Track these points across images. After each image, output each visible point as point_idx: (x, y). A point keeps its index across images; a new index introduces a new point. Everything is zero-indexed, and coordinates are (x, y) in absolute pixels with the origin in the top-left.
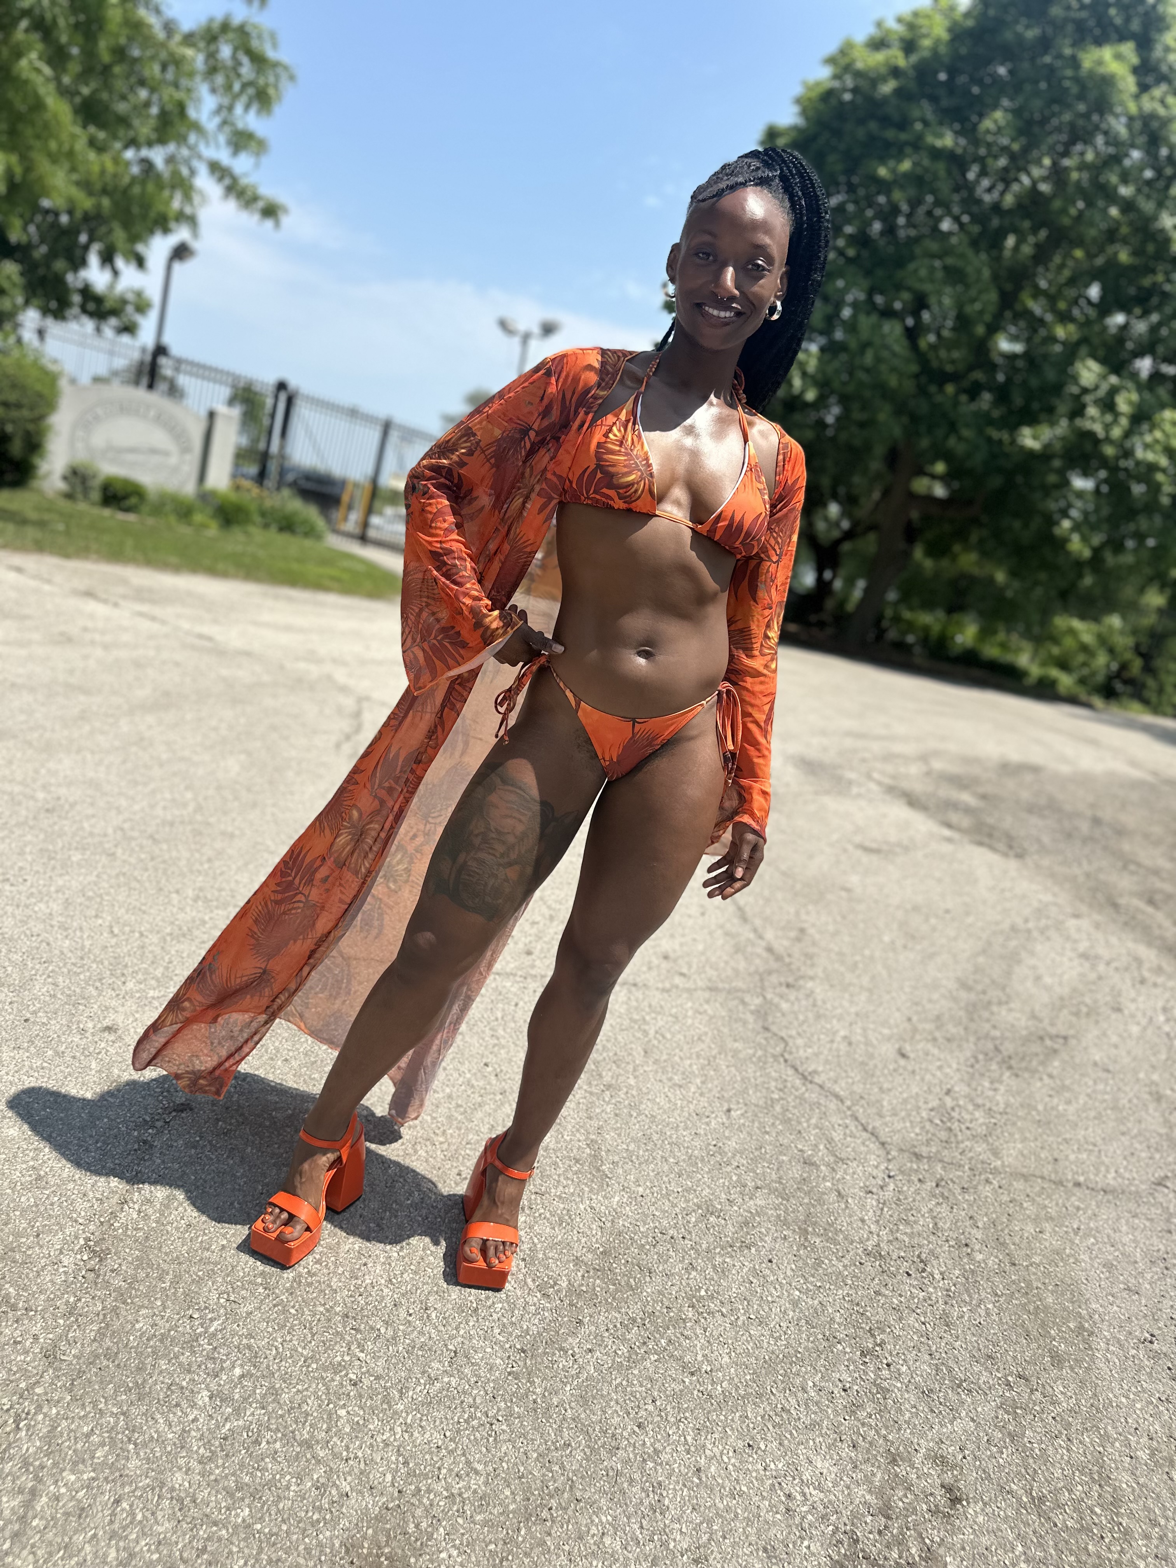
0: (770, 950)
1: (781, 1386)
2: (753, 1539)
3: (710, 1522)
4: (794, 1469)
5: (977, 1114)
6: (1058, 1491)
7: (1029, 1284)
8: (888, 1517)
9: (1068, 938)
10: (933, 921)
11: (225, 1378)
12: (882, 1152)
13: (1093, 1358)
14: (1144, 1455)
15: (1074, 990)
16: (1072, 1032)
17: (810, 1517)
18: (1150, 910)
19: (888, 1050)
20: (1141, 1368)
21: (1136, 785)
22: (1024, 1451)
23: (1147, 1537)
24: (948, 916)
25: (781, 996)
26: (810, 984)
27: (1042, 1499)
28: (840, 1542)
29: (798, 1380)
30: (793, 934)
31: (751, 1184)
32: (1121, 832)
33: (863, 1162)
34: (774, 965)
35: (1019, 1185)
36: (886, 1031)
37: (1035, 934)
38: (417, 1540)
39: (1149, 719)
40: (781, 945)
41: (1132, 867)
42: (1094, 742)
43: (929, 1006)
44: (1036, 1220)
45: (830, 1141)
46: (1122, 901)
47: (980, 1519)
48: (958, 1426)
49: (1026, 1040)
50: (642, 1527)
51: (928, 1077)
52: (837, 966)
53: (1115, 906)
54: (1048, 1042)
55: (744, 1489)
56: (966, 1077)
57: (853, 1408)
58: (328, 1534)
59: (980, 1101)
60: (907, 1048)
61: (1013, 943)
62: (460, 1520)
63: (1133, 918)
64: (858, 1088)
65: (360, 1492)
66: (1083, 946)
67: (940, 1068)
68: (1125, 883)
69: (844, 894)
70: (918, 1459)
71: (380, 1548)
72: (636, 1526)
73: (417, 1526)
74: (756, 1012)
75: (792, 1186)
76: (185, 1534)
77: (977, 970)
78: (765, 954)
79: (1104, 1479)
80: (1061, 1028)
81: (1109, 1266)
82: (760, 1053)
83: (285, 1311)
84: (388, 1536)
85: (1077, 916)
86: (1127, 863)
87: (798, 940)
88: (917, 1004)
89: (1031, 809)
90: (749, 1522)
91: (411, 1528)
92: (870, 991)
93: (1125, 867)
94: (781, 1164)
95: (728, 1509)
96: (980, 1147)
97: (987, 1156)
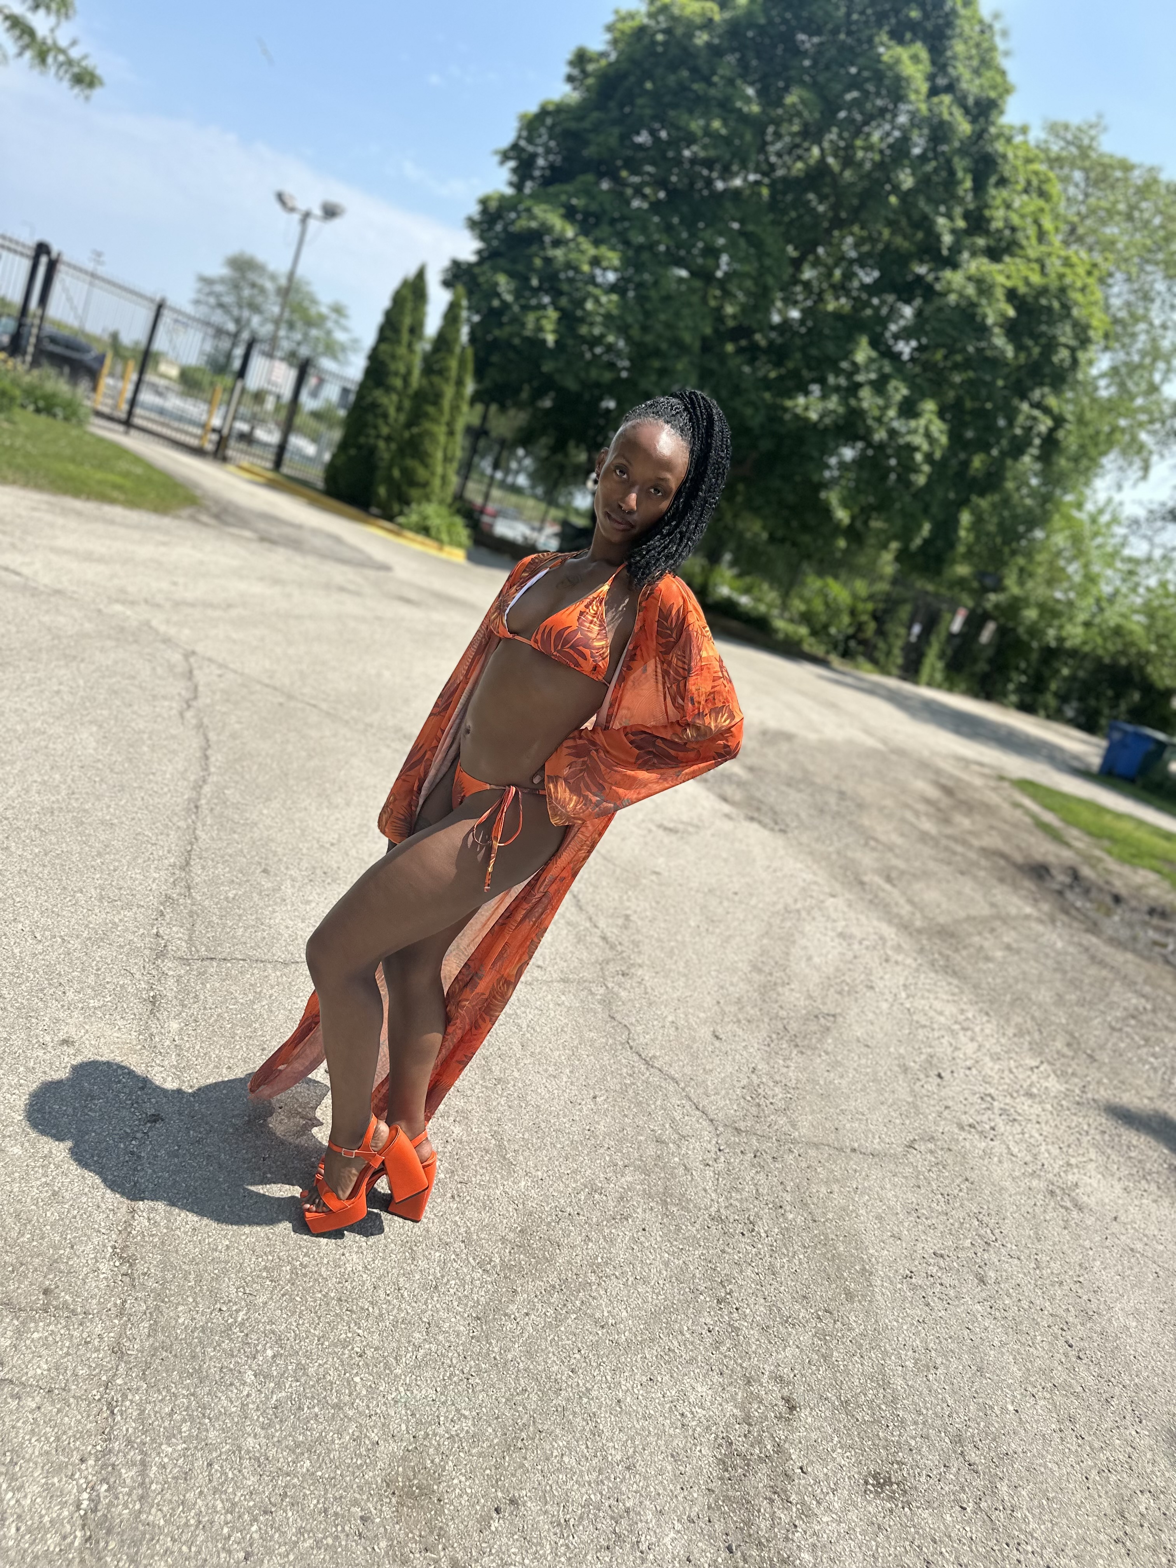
0: (604, 938)
4: (683, 1395)
5: (777, 1090)
7: (826, 1237)
8: (750, 1424)
9: (828, 918)
10: (726, 904)
12: (711, 1128)
13: (873, 1293)
14: (910, 1364)
15: (837, 969)
16: (839, 1010)
17: (698, 1429)
18: (888, 887)
19: (705, 1032)
20: (905, 1298)
21: (869, 754)
22: (834, 1368)
24: (737, 898)
25: (620, 985)
26: (640, 972)
29: (677, 1327)
30: (620, 921)
31: (620, 1163)
32: (861, 806)
33: (699, 1139)
34: (610, 954)
35: (812, 1153)
36: (702, 1015)
37: (804, 914)
39: (876, 678)
40: (612, 933)
41: (872, 843)
43: (731, 989)
44: (827, 1183)
45: (673, 1120)
46: (866, 879)
47: (809, 1420)
48: (788, 1352)
49: (806, 1020)
51: (738, 1057)
52: (658, 952)
53: (862, 883)
54: (822, 1021)
55: (652, 1412)
56: (765, 1055)
57: (717, 1345)
59: (777, 1078)
60: (719, 1030)
61: (788, 924)
63: (876, 896)
64: (688, 1070)
66: (840, 926)
67: (745, 1047)
68: (867, 860)
69: (654, 877)
70: (764, 1379)
73: (433, 1462)
74: (601, 1002)
75: (650, 1163)
77: (764, 952)
78: (601, 943)
80: (830, 1008)
81: (879, 1218)
82: (611, 1041)
85: (833, 895)
86: (868, 839)
87: (626, 927)
88: (722, 987)
91: (429, 1464)
92: (685, 975)
93: (866, 844)
94: (640, 1142)
96: (782, 1120)
97: (787, 1128)
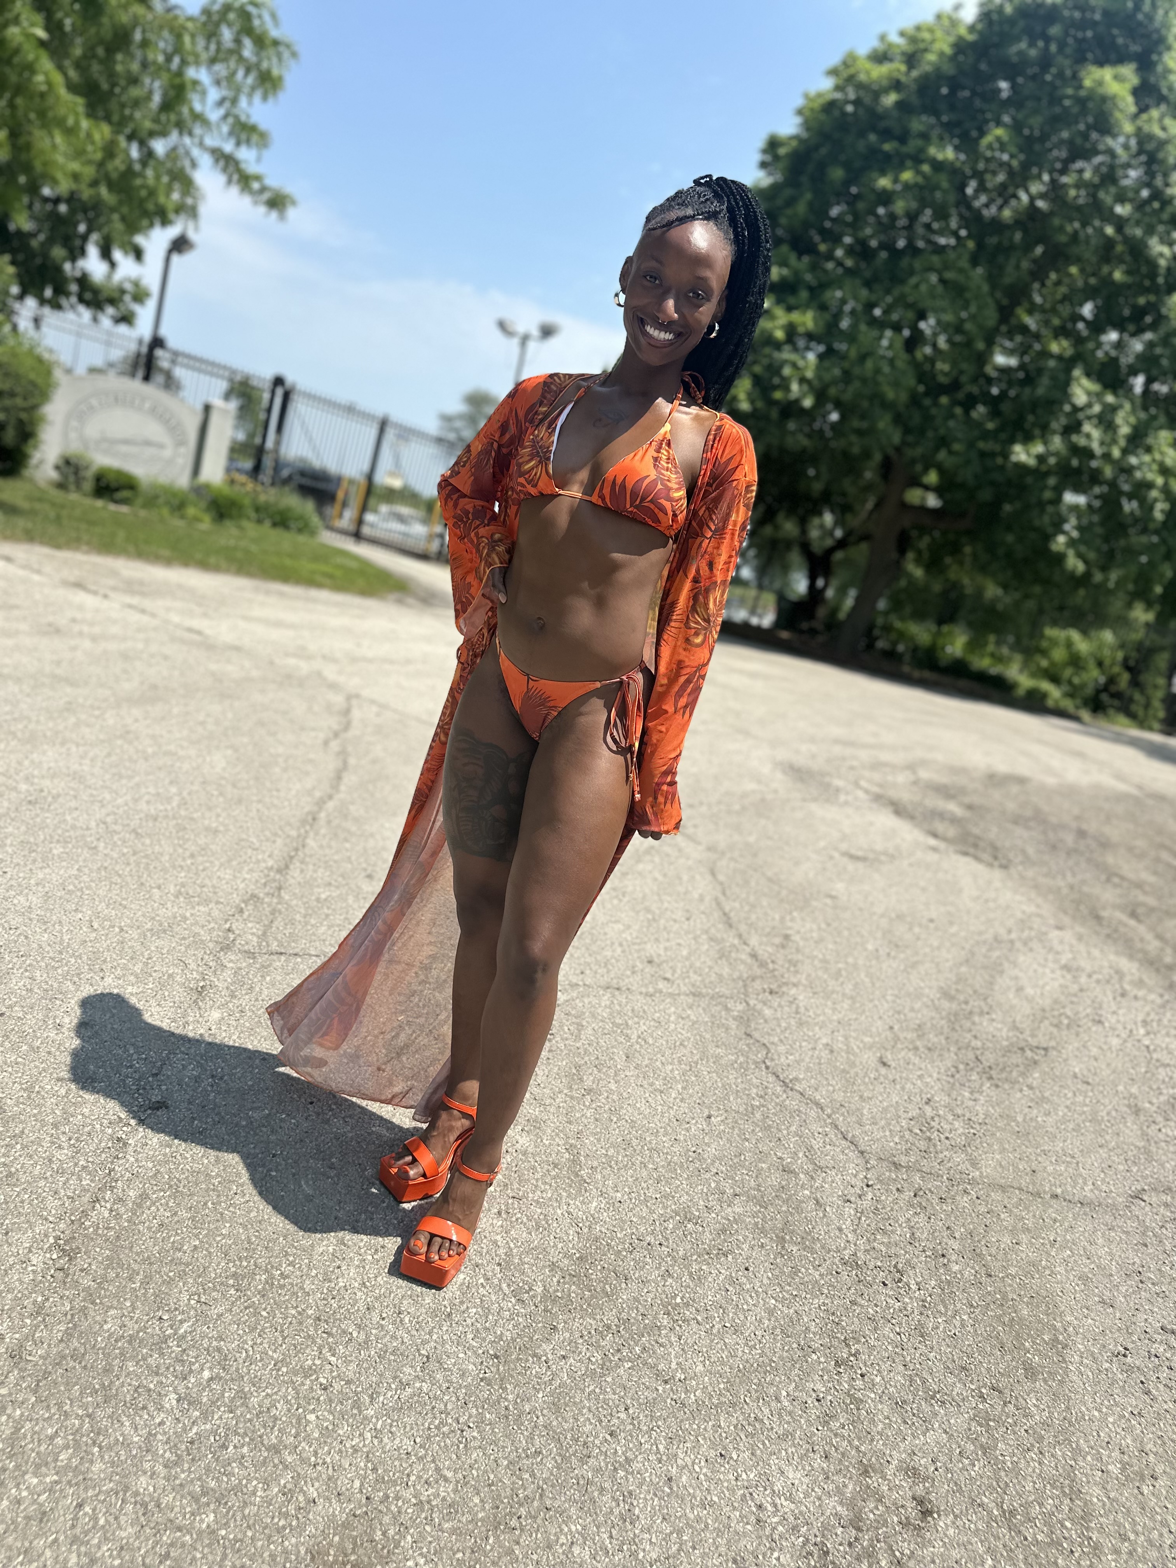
0: (754, 956)
1: (754, 1395)
2: (723, 1549)
3: (680, 1532)
4: (766, 1480)
5: (956, 1124)
6: (1027, 1505)
7: (1004, 1296)
8: (859, 1529)
9: (1051, 949)
10: (917, 930)
11: (193, 1380)
12: (860, 1161)
13: (1066, 1371)
14: (1114, 1469)
15: (1056, 1001)
16: (1053, 1043)
17: (780, 1528)
18: (1132, 923)
19: (869, 1058)
20: (1114, 1382)
21: (1120, 798)
22: (996, 1464)
23: (1117, 1551)
24: (932, 925)
25: (765, 1003)
26: (793, 991)
27: (1012, 1513)
28: (810, 1554)
29: (772, 1390)
30: (777, 941)
31: (729, 1191)
32: (1105, 845)
33: (842, 1171)
34: (758, 972)
35: (996, 1196)
36: (867, 1039)
37: (1018, 945)
38: (384, 1548)
39: (1136, 732)
40: (765, 951)
41: (1116, 880)
42: (1080, 755)
43: (911, 1015)
44: (1013, 1232)
45: (810, 1149)
46: (1105, 914)
47: (951, 1532)
48: (931, 1436)
49: (1007, 1051)
50: (611, 1537)
51: (909, 1086)
52: (820, 973)
53: (1098, 918)
54: (1029, 1054)
55: (715, 1499)
56: (947, 1087)
57: (827, 1418)
58: (294, 1540)
59: (959, 1111)
60: (889, 1057)
61: (996, 954)
62: (428, 1528)
63: (1116, 931)
64: (839, 1096)
65: (328, 1499)
66: (1065, 958)
67: (920, 1077)
68: (1108, 895)
69: (828, 901)
70: (890, 1471)
71: (346, 1555)
72: (605, 1536)
73: (384, 1534)
74: (739, 1019)
75: (770, 1194)
76: (147, 1540)
77: (960, 979)
78: (749, 960)
79: (1074, 1493)
80: (1041, 1040)
81: (1084, 1279)
82: (741, 1059)
83: (256, 1314)
84: (355, 1543)
85: (1060, 928)
86: (1110, 876)
87: (783, 946)
88: (899, 1013)
89: (1017, 820)
90: (719, 1533)
91: (378, 1536)
92: (852, 998)
93: (1108, 880)
94: (760, 1171)
95: (698, 1519)
96: (959, 1158)
97: (965, 1166)
